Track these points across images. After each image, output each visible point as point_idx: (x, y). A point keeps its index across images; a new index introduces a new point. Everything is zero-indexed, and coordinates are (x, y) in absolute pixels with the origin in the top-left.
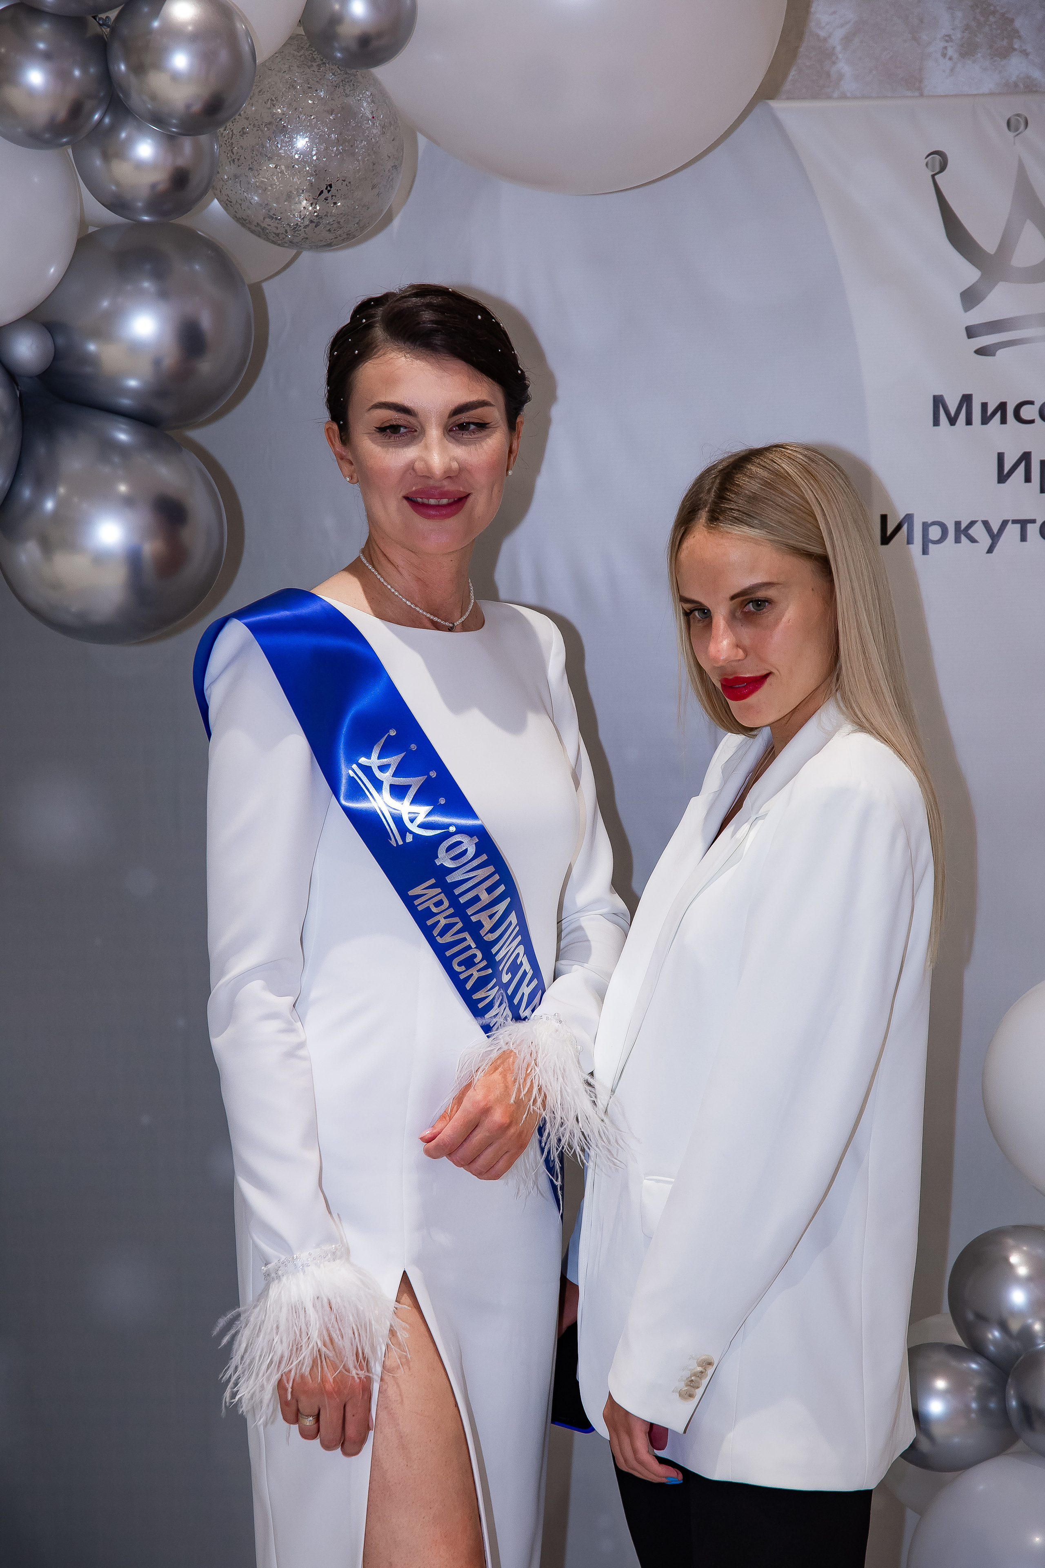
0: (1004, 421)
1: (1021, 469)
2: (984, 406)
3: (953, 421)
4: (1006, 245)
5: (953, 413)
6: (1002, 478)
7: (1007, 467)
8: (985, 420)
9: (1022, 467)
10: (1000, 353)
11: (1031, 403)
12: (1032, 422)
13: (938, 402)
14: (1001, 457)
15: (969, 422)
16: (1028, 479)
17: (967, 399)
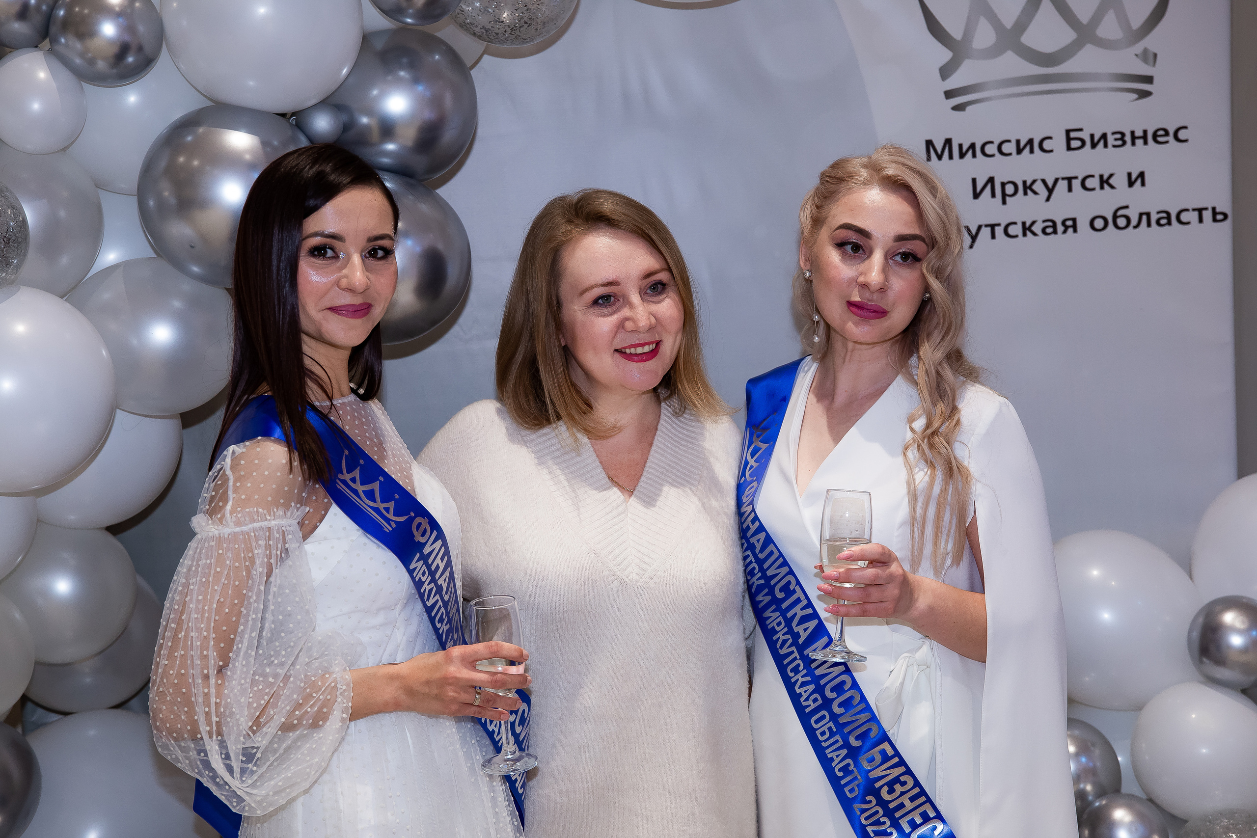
0: (974, 156)
1: (988, 188)
2: (961, 146)
3: (940, 157)
4: (968, 33)
5: (939, 151)
6: (976, 196)
7: (979, 188)
8: (962, 155)
9: (989, 187)
10: (968, 108)
11: (992, 142)
12: (993, 156)
13: (929, 144)
14: (974, 181)
15: (951, 157)
16: (993, 195)
17: (948, 142)
